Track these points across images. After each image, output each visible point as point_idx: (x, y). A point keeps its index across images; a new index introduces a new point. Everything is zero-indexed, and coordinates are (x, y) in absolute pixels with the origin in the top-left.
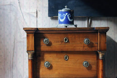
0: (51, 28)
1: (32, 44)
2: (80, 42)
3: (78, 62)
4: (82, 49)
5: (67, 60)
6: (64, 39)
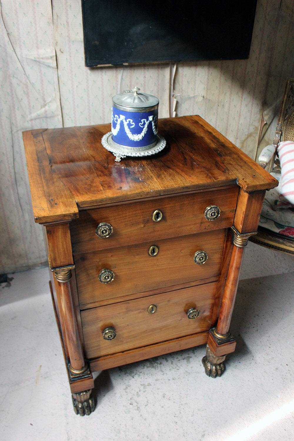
1: (66, 251)
2: (193, 215)
3: (182, 254)
4: (195, 229)
5: (155, 256)
6: (152, 216)
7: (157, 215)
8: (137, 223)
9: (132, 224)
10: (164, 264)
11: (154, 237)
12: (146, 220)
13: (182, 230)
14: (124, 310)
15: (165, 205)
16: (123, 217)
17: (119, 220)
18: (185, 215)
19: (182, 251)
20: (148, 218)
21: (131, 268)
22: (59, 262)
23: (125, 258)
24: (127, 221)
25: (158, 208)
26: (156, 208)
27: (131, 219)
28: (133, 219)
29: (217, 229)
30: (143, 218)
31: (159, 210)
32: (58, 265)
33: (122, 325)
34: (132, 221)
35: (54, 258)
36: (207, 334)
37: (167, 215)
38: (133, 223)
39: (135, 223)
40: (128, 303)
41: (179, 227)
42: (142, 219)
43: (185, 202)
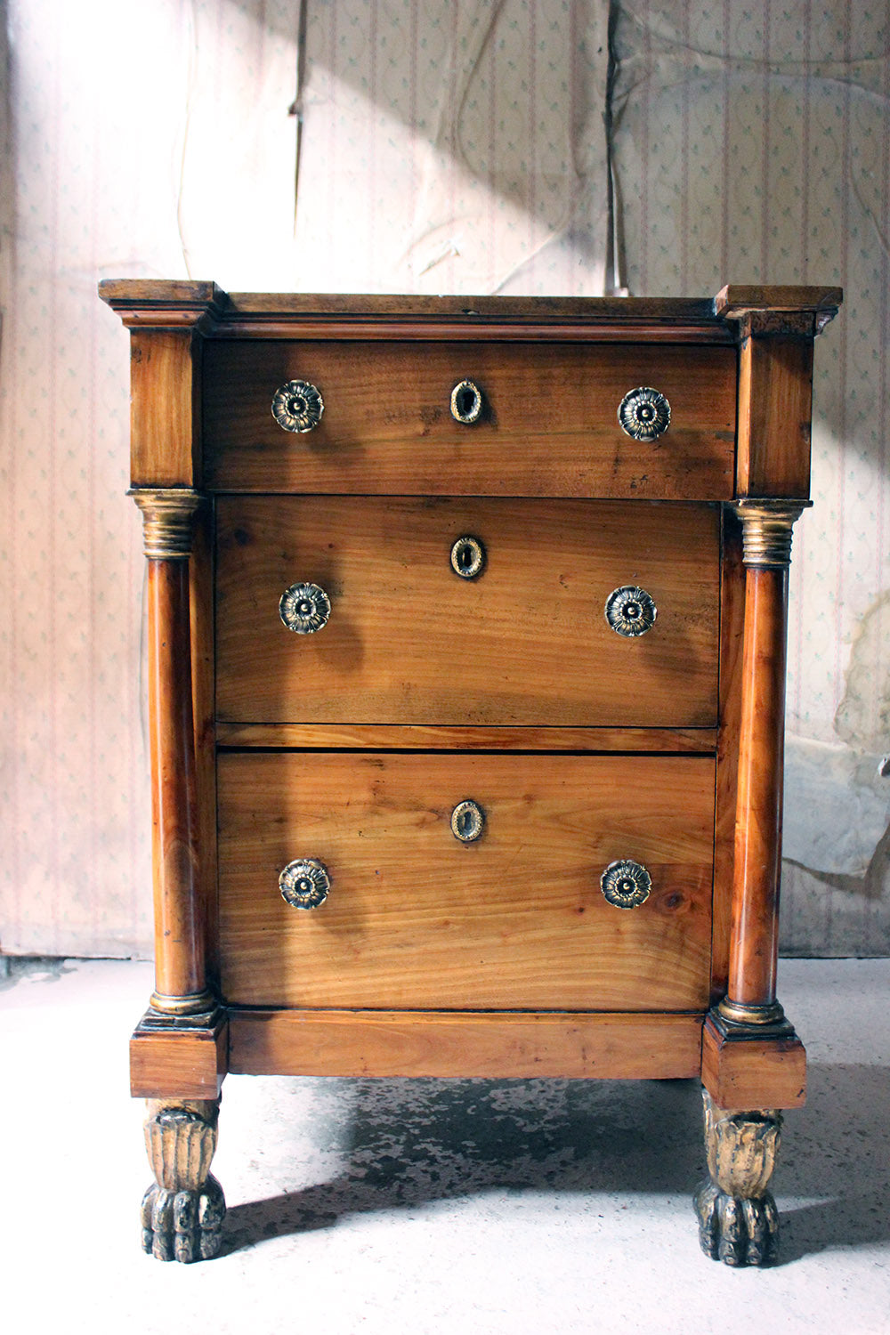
0: (340, 298)
1: (175, 430)
2: (584, 423)
3: (565, 595)
4: (598, 482)
5: (474, 578)
6: (450, 397)
7: (466, 401)
8: (403, 417)
9: (389, 417)
10: (504, 620)
11: (459, 479)
12: (432, 411)
13: (552, 475)
14: (365, 795)
15: (489, 369)
16: (361, 386)
17: (350, 394)
18: (557, 419)
19: (568, 583)
20: (436, 403)
21: (392, 609)
22: (153, 469)
23: (371, 564)
24: (374, 403)
25: (470, 374)
26: (461, 375)
27: (384, 397)
28: (393, 398)
29: (675, 498)
30: (421, 400)
31: (470, 380)
32: (148, 476)
33: (357, 864)
34: (387, 404)
35: (139, 448)
36: (697, 1021)
37: (499, 405)
38: (391, 414)
39: (396, 414)
40: (380, 764)
41: (539, 460)
42: (417, 405)
43: (556, 372)
